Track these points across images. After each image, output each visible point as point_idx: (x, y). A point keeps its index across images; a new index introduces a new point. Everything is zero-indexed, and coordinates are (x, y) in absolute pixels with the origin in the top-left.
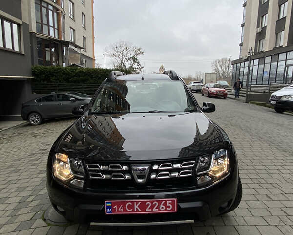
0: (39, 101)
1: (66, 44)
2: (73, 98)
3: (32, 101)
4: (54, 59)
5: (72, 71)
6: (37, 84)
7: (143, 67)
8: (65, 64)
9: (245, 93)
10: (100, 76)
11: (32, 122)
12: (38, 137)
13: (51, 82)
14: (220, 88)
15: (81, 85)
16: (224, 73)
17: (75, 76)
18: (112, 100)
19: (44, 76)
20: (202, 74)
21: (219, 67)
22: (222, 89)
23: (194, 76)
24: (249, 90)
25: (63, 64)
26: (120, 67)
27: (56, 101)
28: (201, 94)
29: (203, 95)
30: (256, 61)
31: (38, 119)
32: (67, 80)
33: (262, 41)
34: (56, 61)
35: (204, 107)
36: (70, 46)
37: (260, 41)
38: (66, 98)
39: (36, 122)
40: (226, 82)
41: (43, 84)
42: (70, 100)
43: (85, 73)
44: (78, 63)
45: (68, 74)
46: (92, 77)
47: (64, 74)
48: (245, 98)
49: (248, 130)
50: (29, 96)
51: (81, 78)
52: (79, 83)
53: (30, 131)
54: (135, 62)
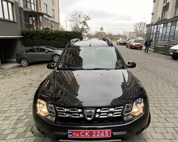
0: (27, 52)
1: (42, 14)
2: (47, 50)
3: (22, 52)
4: (34, 24)
5: (46, 33)
6: (25, 41)
7: (90, 28)
8: (41, 27)
9: (153, 46)
10: (63, 36)
11: (23, 65)
12: (27, 75)
13: (33, 39)
14: (138, 42)
15: (51, 42)
16: (141, 31)
17: (48, 36)
18: (71, 55)
19: (29, 36)
20: (127, 32)
21: (138, 28)
22: (140, 43)
23: (122, 34)
24: (156, 44)
25: (40, 27)
26: (75, 28)
27: (37, 52)
28: (126, 46)
29: (127, 47)
30: (162, 25)
31: (26, 63)
32: (43, 38)
33: (166, 12)
34: (36, 26)
35: (129, 65)
36: (44, 16)
37: (165, 12)
38: (43, 50)
39: (25, 64)
40: (142, 38)
41: (29, 41)
42: (45, 52)
43: (54, 34)
44: (49, 27)
45: (44, 35)
46: (58, 37)
47: (41, 34)
48: (154, 49)
49: (155, 72)
50: (20, 48)
51: (51, 37)
52: (50, 40)
53: (22, 70)
54: (85, 25)
